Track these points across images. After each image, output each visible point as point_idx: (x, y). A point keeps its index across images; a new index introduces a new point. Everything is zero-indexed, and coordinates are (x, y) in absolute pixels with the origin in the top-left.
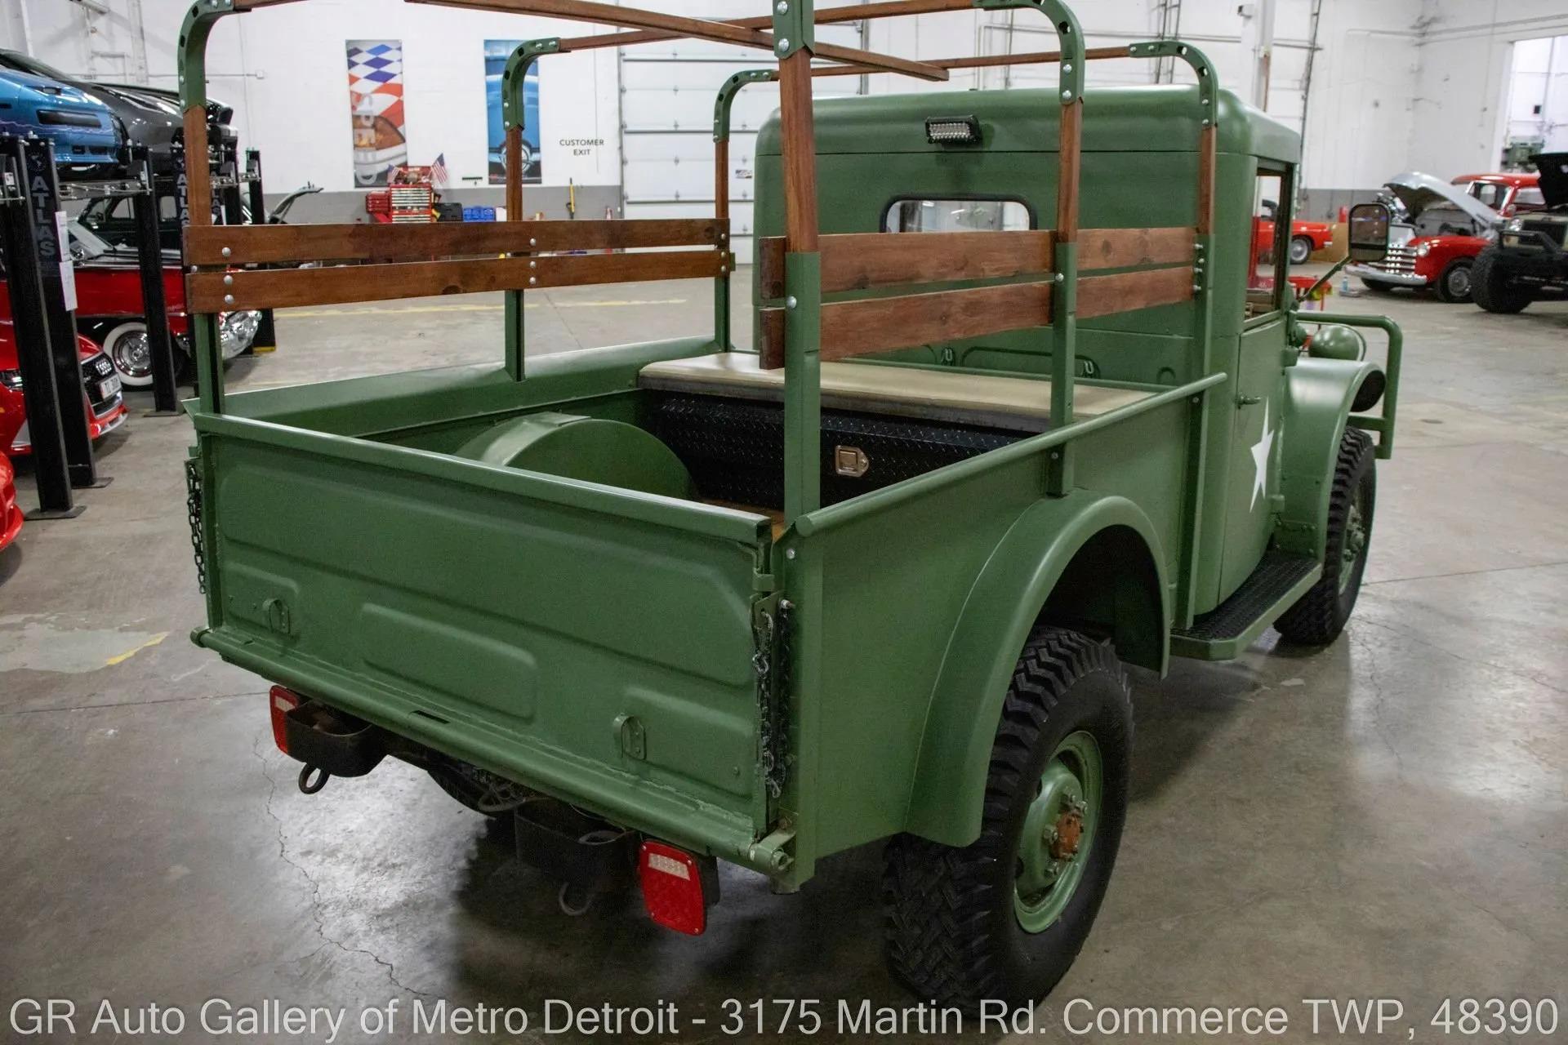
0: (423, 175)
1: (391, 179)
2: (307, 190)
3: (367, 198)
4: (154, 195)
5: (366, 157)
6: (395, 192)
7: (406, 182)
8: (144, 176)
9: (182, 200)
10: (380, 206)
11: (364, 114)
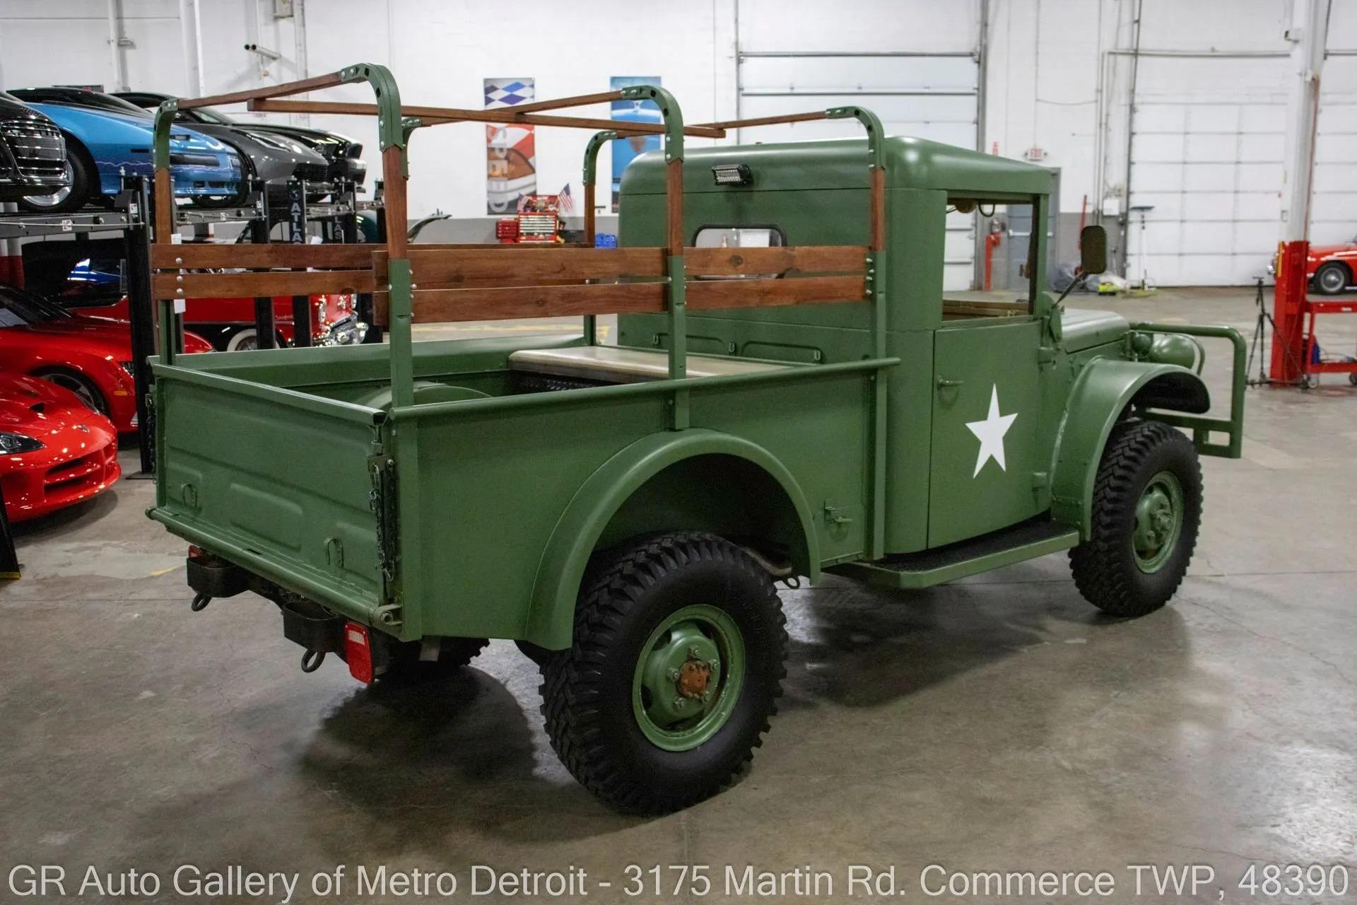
0: (551, 203)
1: (520, 207)
2: (436, 216)
3: (497, 224)
4: (268, 220)
5: (499, 187)
6: (523, 219)
7: (534, 210)
8: (260, 205)
9: (295, 225)
10: (509, 233)
11: (497, 147)
